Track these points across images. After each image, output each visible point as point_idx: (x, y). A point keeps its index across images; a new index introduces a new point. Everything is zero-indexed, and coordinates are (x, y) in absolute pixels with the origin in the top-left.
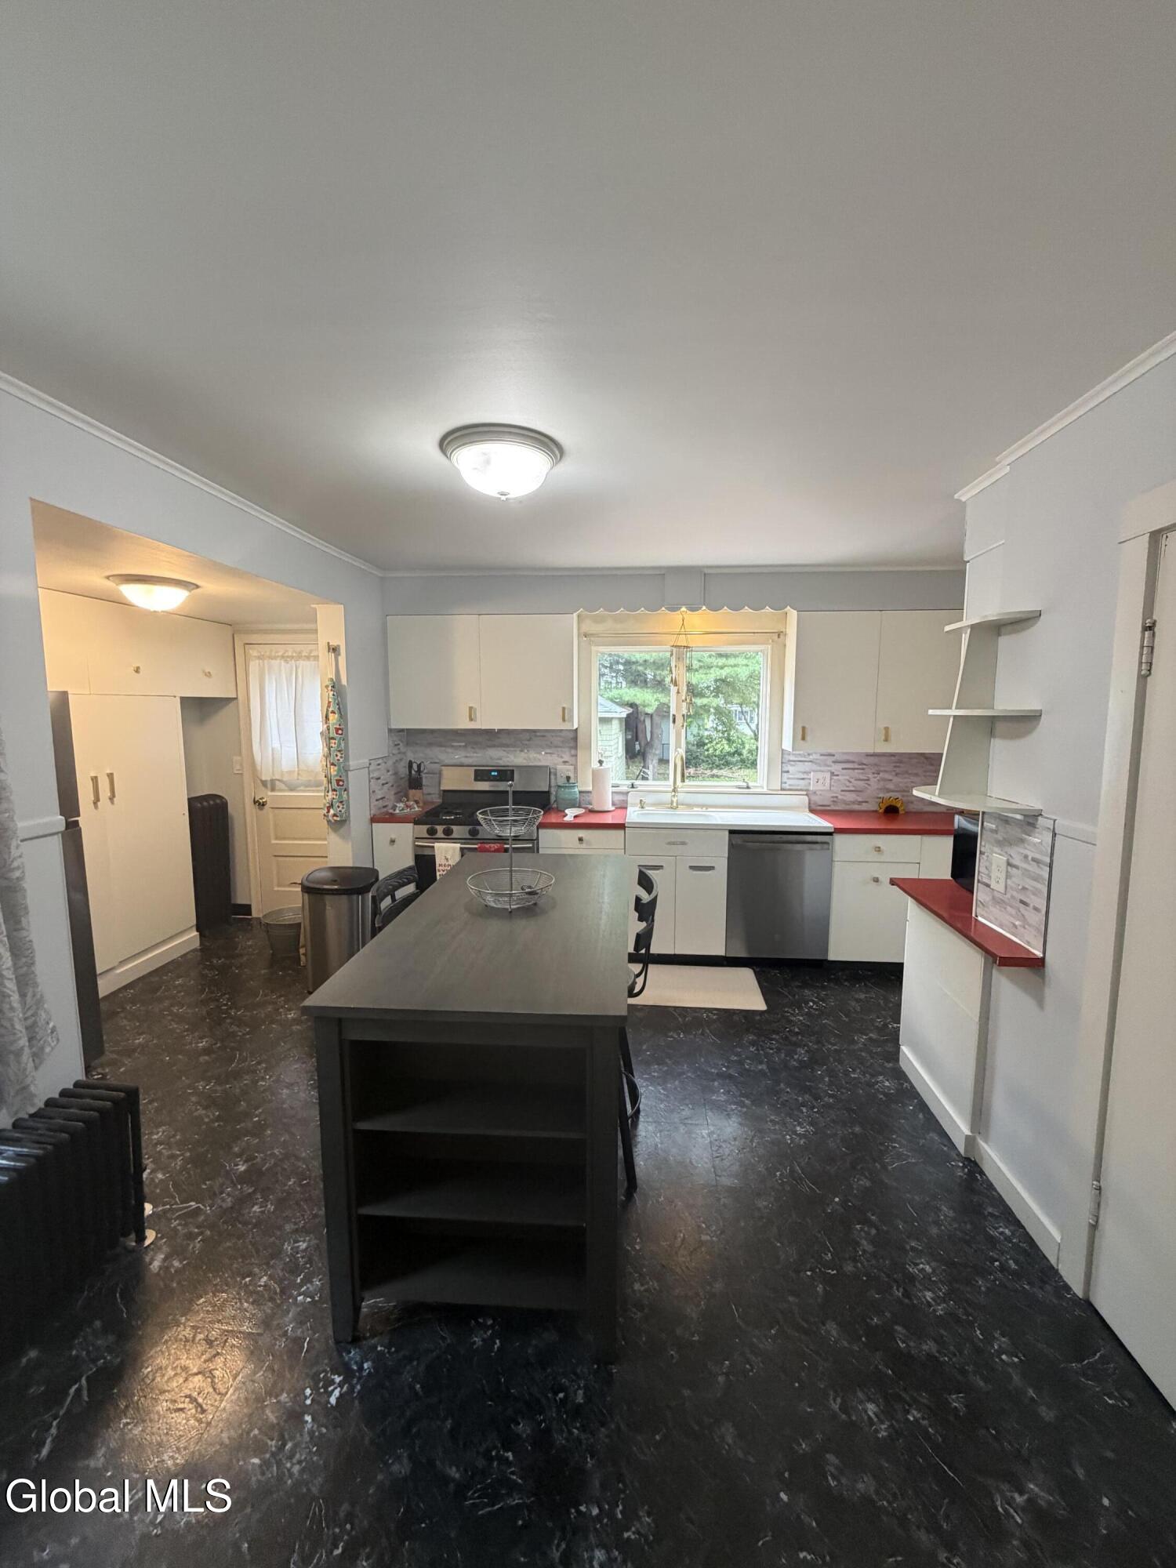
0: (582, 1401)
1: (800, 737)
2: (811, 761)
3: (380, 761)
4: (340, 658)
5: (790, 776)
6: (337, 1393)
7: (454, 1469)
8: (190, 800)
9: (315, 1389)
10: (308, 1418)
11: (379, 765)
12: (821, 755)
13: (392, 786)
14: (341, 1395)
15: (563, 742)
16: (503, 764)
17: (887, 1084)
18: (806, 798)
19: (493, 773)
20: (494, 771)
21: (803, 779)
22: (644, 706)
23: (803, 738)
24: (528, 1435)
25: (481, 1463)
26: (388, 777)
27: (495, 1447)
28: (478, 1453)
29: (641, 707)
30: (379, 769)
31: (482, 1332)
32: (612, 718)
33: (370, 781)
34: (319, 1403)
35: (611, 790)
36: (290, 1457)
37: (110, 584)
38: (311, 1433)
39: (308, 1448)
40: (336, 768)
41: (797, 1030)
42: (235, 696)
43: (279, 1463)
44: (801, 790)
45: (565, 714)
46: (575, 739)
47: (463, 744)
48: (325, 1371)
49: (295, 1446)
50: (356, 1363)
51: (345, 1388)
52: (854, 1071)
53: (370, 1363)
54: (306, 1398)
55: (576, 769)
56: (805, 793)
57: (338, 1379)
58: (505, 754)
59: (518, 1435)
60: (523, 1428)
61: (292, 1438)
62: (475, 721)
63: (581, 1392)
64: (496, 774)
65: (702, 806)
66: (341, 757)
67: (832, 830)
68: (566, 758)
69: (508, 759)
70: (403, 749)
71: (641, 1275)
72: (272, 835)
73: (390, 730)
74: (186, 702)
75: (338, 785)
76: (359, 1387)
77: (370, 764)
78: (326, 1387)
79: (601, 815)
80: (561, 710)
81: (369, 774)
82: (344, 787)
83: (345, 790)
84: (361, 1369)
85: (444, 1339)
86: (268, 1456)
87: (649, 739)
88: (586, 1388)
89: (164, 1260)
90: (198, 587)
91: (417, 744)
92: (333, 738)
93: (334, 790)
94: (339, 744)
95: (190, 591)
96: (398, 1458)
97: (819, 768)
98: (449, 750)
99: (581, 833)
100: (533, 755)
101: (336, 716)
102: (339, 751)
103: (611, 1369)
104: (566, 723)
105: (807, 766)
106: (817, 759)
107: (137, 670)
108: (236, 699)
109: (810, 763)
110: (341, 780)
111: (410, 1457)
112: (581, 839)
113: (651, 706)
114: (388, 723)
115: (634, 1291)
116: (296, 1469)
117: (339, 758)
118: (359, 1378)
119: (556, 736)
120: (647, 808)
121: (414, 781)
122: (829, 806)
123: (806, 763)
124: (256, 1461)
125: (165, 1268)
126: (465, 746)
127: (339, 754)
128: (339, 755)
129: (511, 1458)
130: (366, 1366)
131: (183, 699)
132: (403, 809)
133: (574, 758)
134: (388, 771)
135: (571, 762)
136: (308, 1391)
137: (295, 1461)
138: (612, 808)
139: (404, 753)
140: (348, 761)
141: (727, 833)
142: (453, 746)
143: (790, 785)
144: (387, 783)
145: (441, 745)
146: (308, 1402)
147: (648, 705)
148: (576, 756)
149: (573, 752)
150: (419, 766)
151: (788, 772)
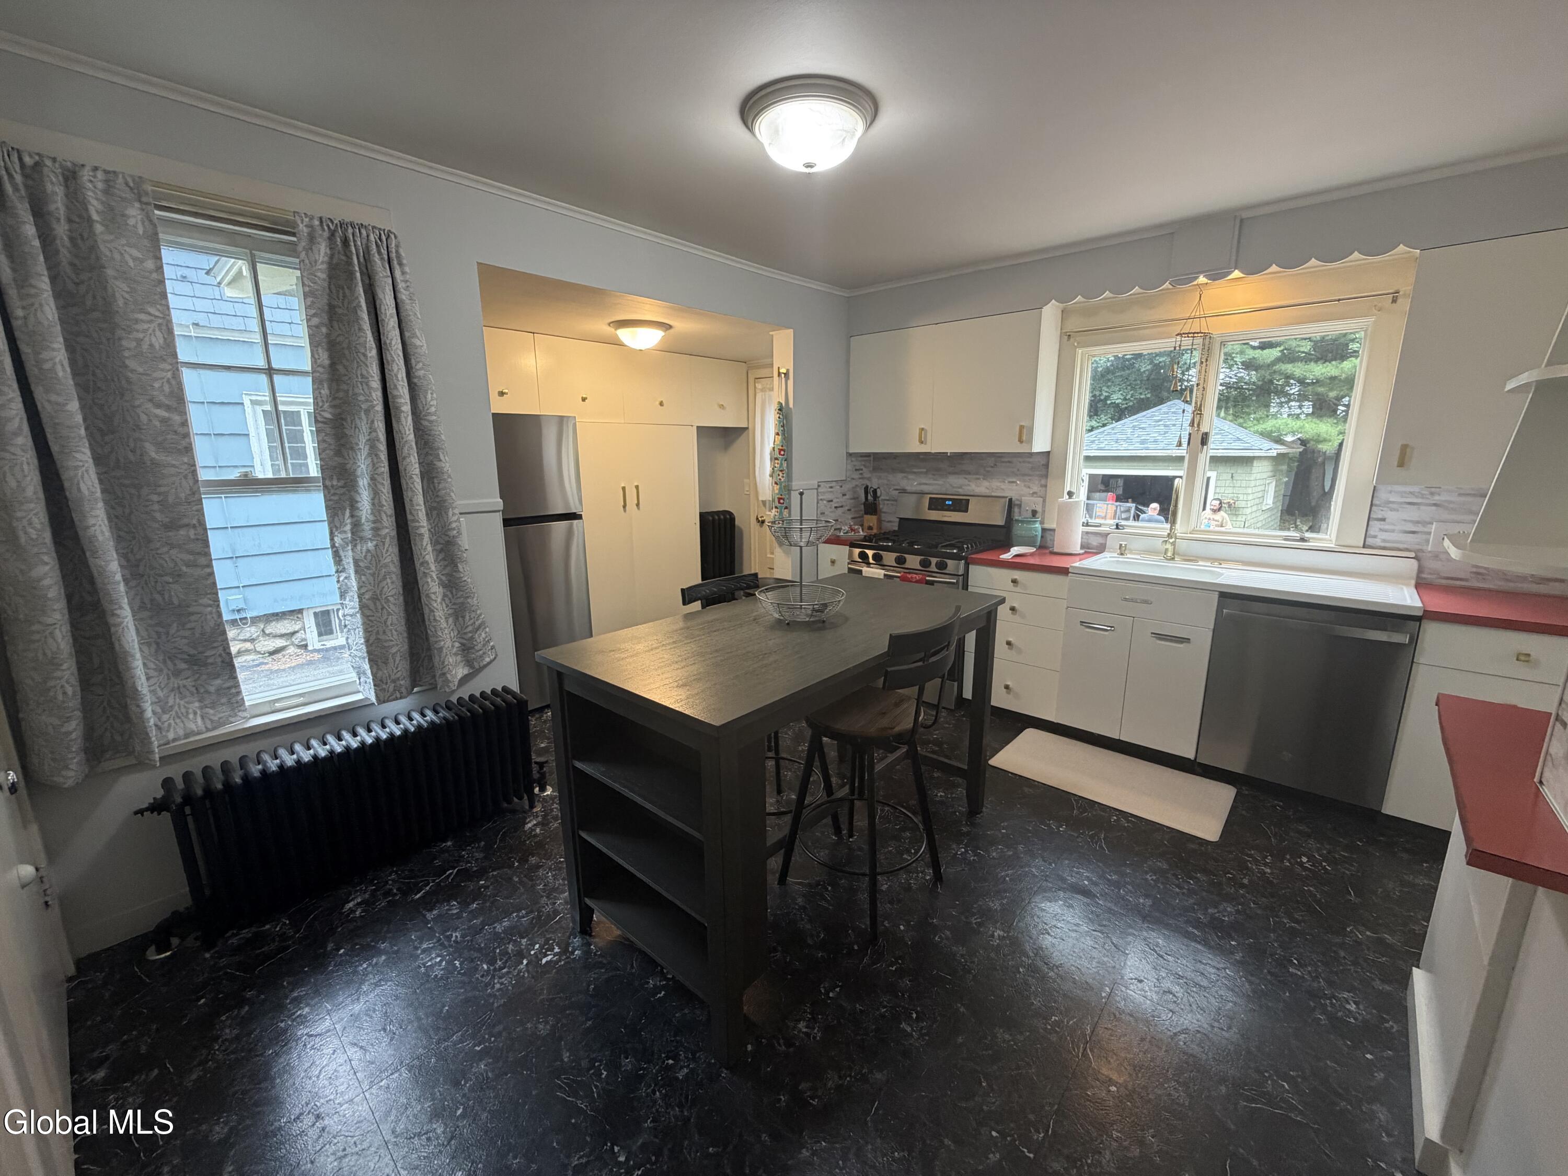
0: (681, 1078)
1: (1395, 460)
2: (1435, 505)
3: (833, 484)
4: (789, 382)
5: (1387, 527)
6: (549, 958)
7: (568, 1054)
8: (702, 515)
9: (541, 947)
10: (525, 962)
11: (831, 487)
12: (1460, 495)
13: (849, 510)
14: (551, 961)
15: (1032, 468)
16: (962, 493)
17: (1353, 1007)
18: (1414, 563)
19: (947, 503)
20: (949, 500)
21: (1413, 532)
22: (1318, 441)
23: (1401, 464)
24: (626, 1070)
25: (584, 1063)
26: (847, 501)
27: (600, 1061)
28: (588, 1056)
29: (1312, 443)
30: (831, 492)
31: (658, 979)
32: (1254, 458)
33: (818, 503)
34: (537, 957)
35: (1081, 529)
36: (500, 978)
37: (611, 330)
38: (520, 971)
39: (511, 978)
40: (778, 487)
41: (1246, 881)
42: (746, 426)
43: (493, 977)
44: (1407, 550)
45: (1025, 433)
46: (1047, 466)
47: (925, 470)
48: (554, 940)
49: (508, 973)
50: (573, 947)
51: (555, 959)
52: (1301, 966)
53: (580, 952)
54: (533, 949)
55: (1044, 501)
56: (1413, 555)
57: (557, 950)
58: (966, 482)
59: (620, 1065)
60: (627, 1063)
61: (509, 967)
62: (926, 444)
63: (686, 1070)
64: (950, 503)
65: (1213, 560)
66: (783, 477)
67: (1420, 614)
68: (1035, 488)
69: (969, 488)
70: (867, 475)
71: (813, 1018)
72: (768, 551)
73: (850, 455)
74: (703, 431)
75: (779, 503)
76: (562, 963)
77: (819, 486)
78: (548, 950)
79: (1058, 557)
80: (1018, 429)
81: (818, 495)
82: (785, 505)
83: (786, 508)
84: (573, 953)
85: (632, 967)
86: (492, 968)
87: (1327, 489)
88: (692, 1071)
89: (535, 825)
90: (670, 327)
91: (881, 469)
92: (776, 459)
93: (776, 507)
94: (781, 464)
95: (665, 331)
96: (547, 1023)
97: (1454, 517)
98: (911, 477)
99: (1017, 574)
100: (995, 483)
101: (780, 437)
102: (781, 471)
103: (722, 1072)
104: (1024, 444)
105: (1426, 513)
106: (1450, 502)
107: (661, 404)
108: (747, 428)
109: (1434, 508)
110: (781, 499)
111: (553, 1026)
112: (1014, 581)
113: (1330, 441)
114: (847, 447)
115: (795, 1028)
116: (498, 986)
117: (780, 477)
118: (567, 958)
119: (1024, 462)
120: (1129, 556)
121: (871, 507)
122: (1466, 580)
123: (1422, 507)
124: (485, 967)
125: (532, 830)
126: (926, 473)
127: (780, 473)
128: (781, 475)
129: (603, 1076)
130: (576, 952)
131: (700, 429)
132: (847, 533)
133: (1044, 489)
134: (844, 495)
135: (1039, 494)
136: (537, 946)
137: (501, 981)
138: (1078, 550)
139: (869, 479)
140: (792, 482)
141: (1216, 595)
142: (915, 473)
143: (1384, 541)
144: (842, 507)
145: (902, 471)
146: (532, 952)
147: (1325, 440)
148: (1046, 486)
149: (1043, 482)
150: (875, 491)
151: (1383, 520)
